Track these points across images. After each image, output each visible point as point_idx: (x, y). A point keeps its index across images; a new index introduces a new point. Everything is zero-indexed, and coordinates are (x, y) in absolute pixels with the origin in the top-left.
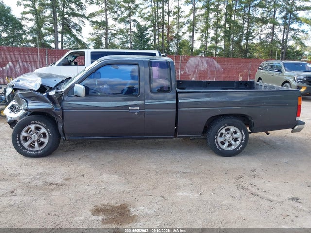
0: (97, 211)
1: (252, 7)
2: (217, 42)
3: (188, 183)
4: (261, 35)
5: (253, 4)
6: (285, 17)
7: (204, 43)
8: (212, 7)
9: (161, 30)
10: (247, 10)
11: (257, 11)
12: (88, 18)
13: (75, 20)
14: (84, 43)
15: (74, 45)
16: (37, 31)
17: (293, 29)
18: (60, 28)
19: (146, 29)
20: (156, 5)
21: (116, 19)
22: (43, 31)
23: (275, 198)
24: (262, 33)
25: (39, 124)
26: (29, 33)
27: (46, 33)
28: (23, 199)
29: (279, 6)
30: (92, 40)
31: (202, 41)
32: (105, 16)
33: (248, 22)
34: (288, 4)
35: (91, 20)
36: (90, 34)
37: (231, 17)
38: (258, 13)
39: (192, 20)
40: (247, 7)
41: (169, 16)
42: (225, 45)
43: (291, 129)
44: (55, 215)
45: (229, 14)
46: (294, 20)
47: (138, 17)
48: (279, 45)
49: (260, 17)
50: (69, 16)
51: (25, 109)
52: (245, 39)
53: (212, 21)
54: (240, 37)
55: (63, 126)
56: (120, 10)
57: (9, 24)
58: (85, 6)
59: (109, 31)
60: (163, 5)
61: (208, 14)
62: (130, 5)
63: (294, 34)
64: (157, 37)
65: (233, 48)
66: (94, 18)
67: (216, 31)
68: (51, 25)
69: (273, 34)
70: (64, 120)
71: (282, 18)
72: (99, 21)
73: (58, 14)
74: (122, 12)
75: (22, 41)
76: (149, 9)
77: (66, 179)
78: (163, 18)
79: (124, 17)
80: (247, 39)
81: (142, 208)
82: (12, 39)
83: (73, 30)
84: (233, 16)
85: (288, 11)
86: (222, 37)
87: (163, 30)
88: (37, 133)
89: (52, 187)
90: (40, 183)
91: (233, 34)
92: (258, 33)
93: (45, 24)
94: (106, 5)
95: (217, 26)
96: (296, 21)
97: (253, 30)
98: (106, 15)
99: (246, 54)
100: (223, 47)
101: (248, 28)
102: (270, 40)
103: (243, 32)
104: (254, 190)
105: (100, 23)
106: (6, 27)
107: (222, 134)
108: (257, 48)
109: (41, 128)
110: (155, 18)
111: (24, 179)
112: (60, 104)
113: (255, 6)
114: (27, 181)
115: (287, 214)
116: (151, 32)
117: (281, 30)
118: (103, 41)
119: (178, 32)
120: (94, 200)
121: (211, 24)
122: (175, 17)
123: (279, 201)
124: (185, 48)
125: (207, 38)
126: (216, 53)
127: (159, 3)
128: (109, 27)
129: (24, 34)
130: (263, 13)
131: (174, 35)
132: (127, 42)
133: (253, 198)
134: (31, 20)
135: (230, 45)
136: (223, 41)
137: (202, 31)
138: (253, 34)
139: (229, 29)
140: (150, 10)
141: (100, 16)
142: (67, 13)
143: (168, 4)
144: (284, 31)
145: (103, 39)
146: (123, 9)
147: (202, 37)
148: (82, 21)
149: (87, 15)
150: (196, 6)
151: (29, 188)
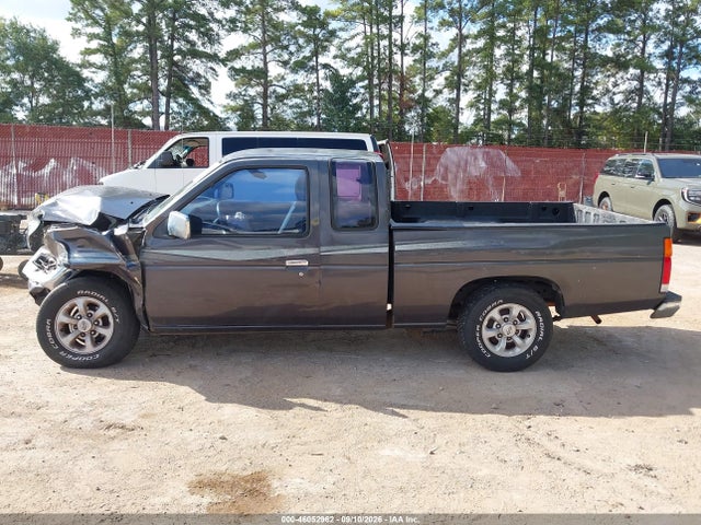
0: (200, 485)
1: (593, 31)
2: (512, 111)
3: (408, 428)
4: (614, 94)
5: (594, 26)
6: (668, 54)
7: (482, 113)
8: (501, 33)
9: (385, 86)
10: (581, 39)
11: (604, 40)
12: (224, 62)
13: (196, 66)
14: (215, 115)
15: (193, 120)
16: (114, 91)
17: (687, 81)
18: (163, 84)
19: (352, 83)
20: (375, 30)
21: (285, 63)
22: (128, 91)
23: (598, 466)
24: (615, 90)
25: (95, 297)
26: (96, 96)
27: (133, 95)
28: (50, 456)
29: (655, 29)
30: (234, 110)
31: (478, 109)
32: (262, 57)
33: (584, 67)
34: (675, 24)
35: (230, 64)
36: (229, 96)
37: (545, 54)
38: (607, 47)
39: (456, 64)
40: (580, 32)
41: (403, 54)
42: (529, 118)
43: (651, 311)
44: (112, 492)
45: (539, 48)
46: (690, 59)
47: (335, 57)
48: (656, 116)
49: (610, 54)
50: (184, 57)
51: (65, 265)
52: (577, 104)
53: (501, 65)
54: (565, 99)
55: (144, 301)
56: (297, 43)
57: (53, 77)
58: (218, 35)
59: (271, 89)
60: (391, 31)
61: (493, 50)
62: (318, 30)
63: (691, 92)
64: (376, 102)
65: (548, 125)
66: (238, 61)
67: (510, 86)
68: (145, 78)
69: (641, 91)
70: (147, 288)
71: (662, 56)
72: (249, 68)
73: (159, 53)
74: (300, 47)
75: (82, 114)
76: (359, 40)
77: (144, 416)
78: (390, 60)
79: (304, 57)
80: (582, 104)
81: (299, 480)
82: (61, 109)
83: (191, 87)
84: (549, 52)
85: (676, 41)
86: (525, 100)
87: (390, 86)
88: (89, 316)
89: (112, 432)
90: (87, 423)
91: (548, 92)
92: (608, 91)
93: (132, 77)
94: (264, 32)
95: (512, 75)
96: (695, 61)
97: (597, 83)
98: (265, 54)
99: (580, 137)
100: (525, 122)
101: (583, 78)
102: (635, 105)
103: (572, 89)
104: (553, 447)
105: (250, 72)
106: (49, 82)
107: (492, 321)
108: (605, 123)
109: (98, 306)
110: (373, 60)
111: (56, 414)
112: (138, 254)
113: (600, 29)
114: (61, 418)
115: (620, 500)
116: (362, 91)
117: (659, 83)
118: (258, 111)
119: (424, 91)
120: (197, 461)
121: (499, 71)
122: (418, 56)
123: (606, 471)
124: (440, 126)
125: (488, 102)
126: (509, 136)
127: (382, 27)
128: (271, 81)
129: (87, 97)
130: (619, 45)
131: (416, 96)
132: (310, 113)
133: (548, 465)
134: (102, 67)
135: (543, 118)
136: (526, 110)
137: (479, 87)
138: (595, 92)
139: (539, 82)
140: (362, 42)
141: (252, 57)
142: (180, 51)
143: (401, 28)
144: (667, 85)
145: (256, 106)
146: (301, 41)
147: (478, 101)
148: (211, 68)
149: (222, 55)
150: (465, 32)
151: (64, 433)
